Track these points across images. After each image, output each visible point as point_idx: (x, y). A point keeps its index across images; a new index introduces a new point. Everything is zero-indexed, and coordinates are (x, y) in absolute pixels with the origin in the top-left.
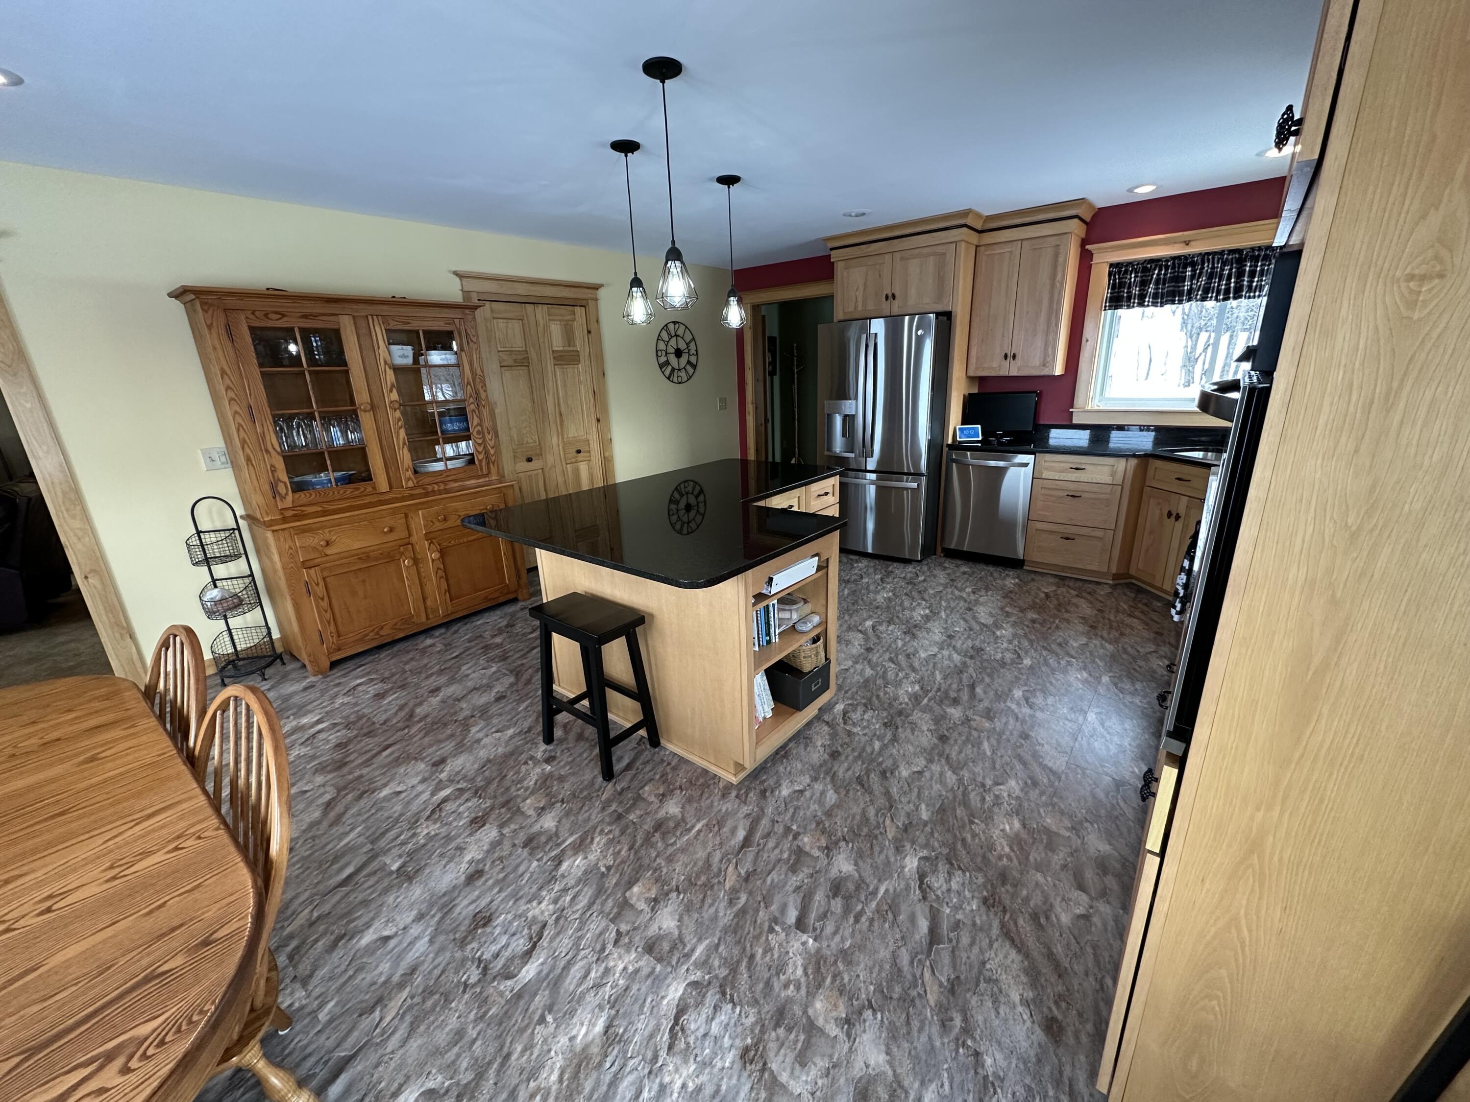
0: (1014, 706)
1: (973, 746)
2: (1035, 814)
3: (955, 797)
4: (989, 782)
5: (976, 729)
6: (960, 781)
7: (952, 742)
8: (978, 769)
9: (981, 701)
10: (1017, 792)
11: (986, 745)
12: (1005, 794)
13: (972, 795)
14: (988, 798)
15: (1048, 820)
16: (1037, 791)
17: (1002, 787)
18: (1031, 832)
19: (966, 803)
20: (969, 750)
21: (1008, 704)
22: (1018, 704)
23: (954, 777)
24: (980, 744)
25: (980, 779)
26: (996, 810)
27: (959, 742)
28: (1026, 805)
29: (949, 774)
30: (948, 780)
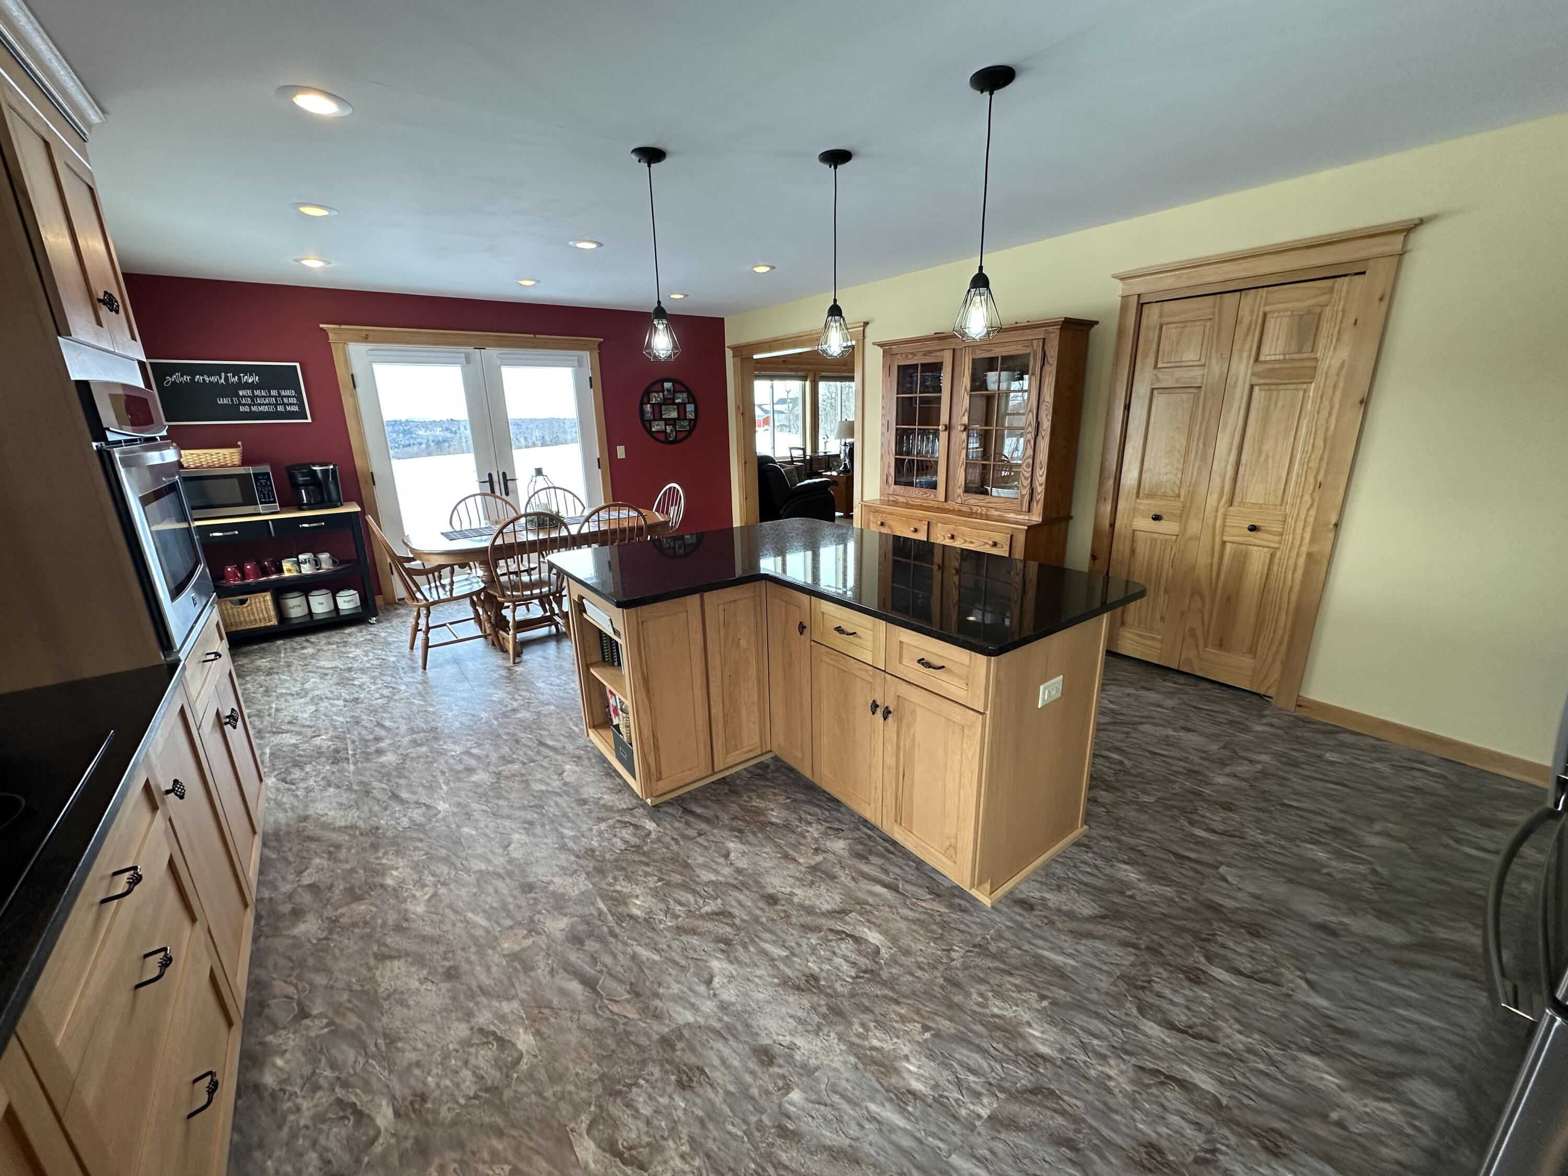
0: (506, 1007)
1: (492, 908)
2: (378, 903)
3: (458, 857)
4: (442, 890)
5: (511, 928)
6: (468, 871)
7: (516, 893)
8: (463, 892)
9: (552, 972)
10: (409, 906)
11: (481, 920)
12: (418, 894)
13: (446, 869)
14: (431, 878)
15: (363, 907)
16: (390, 922)
17: (427, 897)
18: (372, 887)
19: (445, 860)
20: (492, 900)
21: (515, 1004)
22: (502, 1018)
23: (475, 868)
24: (489, 919)
25: (452, 886)
26: (416, 877)
27: (510, 900)
28: (392, 901)
29: (483, 867)
30: (477, 862)
